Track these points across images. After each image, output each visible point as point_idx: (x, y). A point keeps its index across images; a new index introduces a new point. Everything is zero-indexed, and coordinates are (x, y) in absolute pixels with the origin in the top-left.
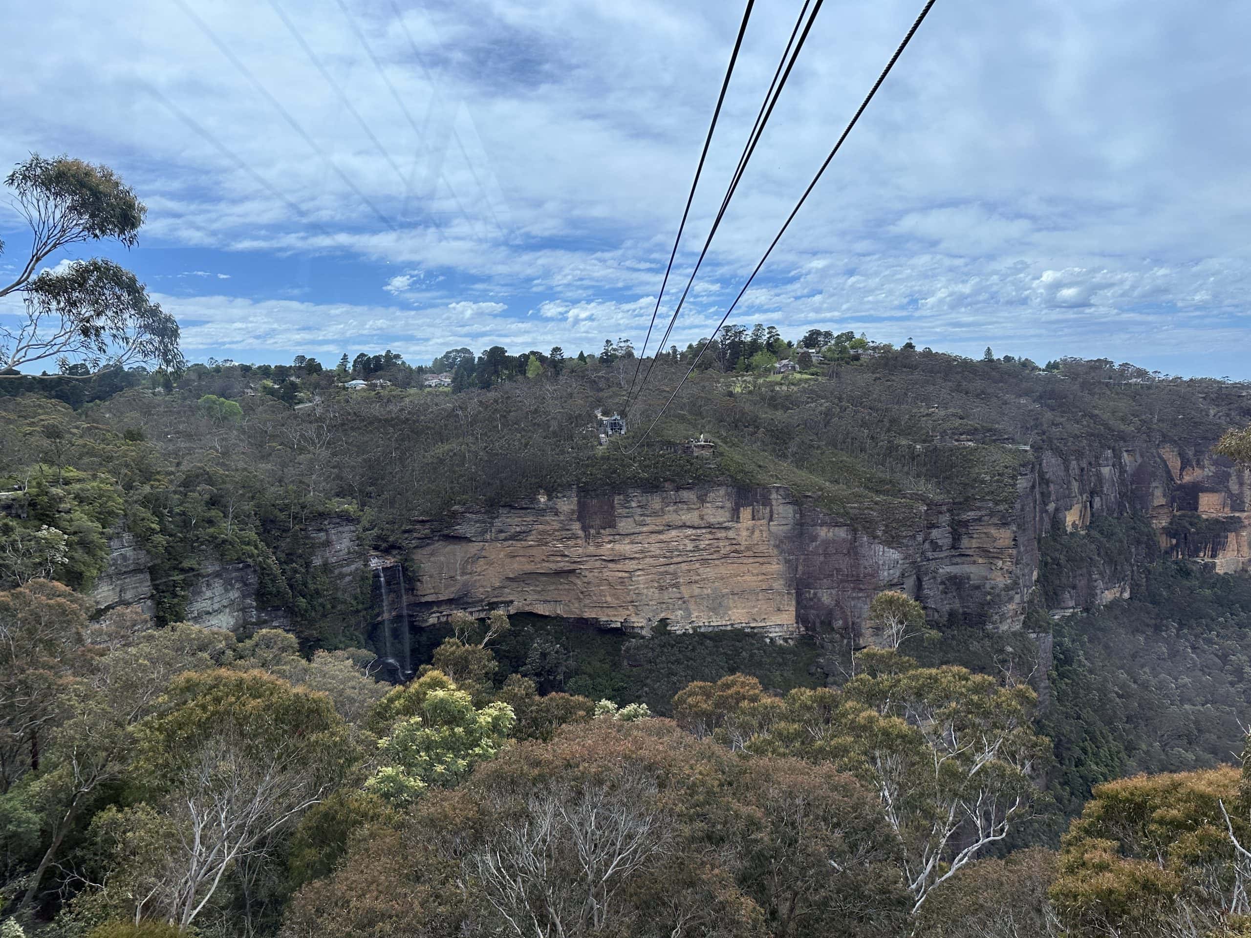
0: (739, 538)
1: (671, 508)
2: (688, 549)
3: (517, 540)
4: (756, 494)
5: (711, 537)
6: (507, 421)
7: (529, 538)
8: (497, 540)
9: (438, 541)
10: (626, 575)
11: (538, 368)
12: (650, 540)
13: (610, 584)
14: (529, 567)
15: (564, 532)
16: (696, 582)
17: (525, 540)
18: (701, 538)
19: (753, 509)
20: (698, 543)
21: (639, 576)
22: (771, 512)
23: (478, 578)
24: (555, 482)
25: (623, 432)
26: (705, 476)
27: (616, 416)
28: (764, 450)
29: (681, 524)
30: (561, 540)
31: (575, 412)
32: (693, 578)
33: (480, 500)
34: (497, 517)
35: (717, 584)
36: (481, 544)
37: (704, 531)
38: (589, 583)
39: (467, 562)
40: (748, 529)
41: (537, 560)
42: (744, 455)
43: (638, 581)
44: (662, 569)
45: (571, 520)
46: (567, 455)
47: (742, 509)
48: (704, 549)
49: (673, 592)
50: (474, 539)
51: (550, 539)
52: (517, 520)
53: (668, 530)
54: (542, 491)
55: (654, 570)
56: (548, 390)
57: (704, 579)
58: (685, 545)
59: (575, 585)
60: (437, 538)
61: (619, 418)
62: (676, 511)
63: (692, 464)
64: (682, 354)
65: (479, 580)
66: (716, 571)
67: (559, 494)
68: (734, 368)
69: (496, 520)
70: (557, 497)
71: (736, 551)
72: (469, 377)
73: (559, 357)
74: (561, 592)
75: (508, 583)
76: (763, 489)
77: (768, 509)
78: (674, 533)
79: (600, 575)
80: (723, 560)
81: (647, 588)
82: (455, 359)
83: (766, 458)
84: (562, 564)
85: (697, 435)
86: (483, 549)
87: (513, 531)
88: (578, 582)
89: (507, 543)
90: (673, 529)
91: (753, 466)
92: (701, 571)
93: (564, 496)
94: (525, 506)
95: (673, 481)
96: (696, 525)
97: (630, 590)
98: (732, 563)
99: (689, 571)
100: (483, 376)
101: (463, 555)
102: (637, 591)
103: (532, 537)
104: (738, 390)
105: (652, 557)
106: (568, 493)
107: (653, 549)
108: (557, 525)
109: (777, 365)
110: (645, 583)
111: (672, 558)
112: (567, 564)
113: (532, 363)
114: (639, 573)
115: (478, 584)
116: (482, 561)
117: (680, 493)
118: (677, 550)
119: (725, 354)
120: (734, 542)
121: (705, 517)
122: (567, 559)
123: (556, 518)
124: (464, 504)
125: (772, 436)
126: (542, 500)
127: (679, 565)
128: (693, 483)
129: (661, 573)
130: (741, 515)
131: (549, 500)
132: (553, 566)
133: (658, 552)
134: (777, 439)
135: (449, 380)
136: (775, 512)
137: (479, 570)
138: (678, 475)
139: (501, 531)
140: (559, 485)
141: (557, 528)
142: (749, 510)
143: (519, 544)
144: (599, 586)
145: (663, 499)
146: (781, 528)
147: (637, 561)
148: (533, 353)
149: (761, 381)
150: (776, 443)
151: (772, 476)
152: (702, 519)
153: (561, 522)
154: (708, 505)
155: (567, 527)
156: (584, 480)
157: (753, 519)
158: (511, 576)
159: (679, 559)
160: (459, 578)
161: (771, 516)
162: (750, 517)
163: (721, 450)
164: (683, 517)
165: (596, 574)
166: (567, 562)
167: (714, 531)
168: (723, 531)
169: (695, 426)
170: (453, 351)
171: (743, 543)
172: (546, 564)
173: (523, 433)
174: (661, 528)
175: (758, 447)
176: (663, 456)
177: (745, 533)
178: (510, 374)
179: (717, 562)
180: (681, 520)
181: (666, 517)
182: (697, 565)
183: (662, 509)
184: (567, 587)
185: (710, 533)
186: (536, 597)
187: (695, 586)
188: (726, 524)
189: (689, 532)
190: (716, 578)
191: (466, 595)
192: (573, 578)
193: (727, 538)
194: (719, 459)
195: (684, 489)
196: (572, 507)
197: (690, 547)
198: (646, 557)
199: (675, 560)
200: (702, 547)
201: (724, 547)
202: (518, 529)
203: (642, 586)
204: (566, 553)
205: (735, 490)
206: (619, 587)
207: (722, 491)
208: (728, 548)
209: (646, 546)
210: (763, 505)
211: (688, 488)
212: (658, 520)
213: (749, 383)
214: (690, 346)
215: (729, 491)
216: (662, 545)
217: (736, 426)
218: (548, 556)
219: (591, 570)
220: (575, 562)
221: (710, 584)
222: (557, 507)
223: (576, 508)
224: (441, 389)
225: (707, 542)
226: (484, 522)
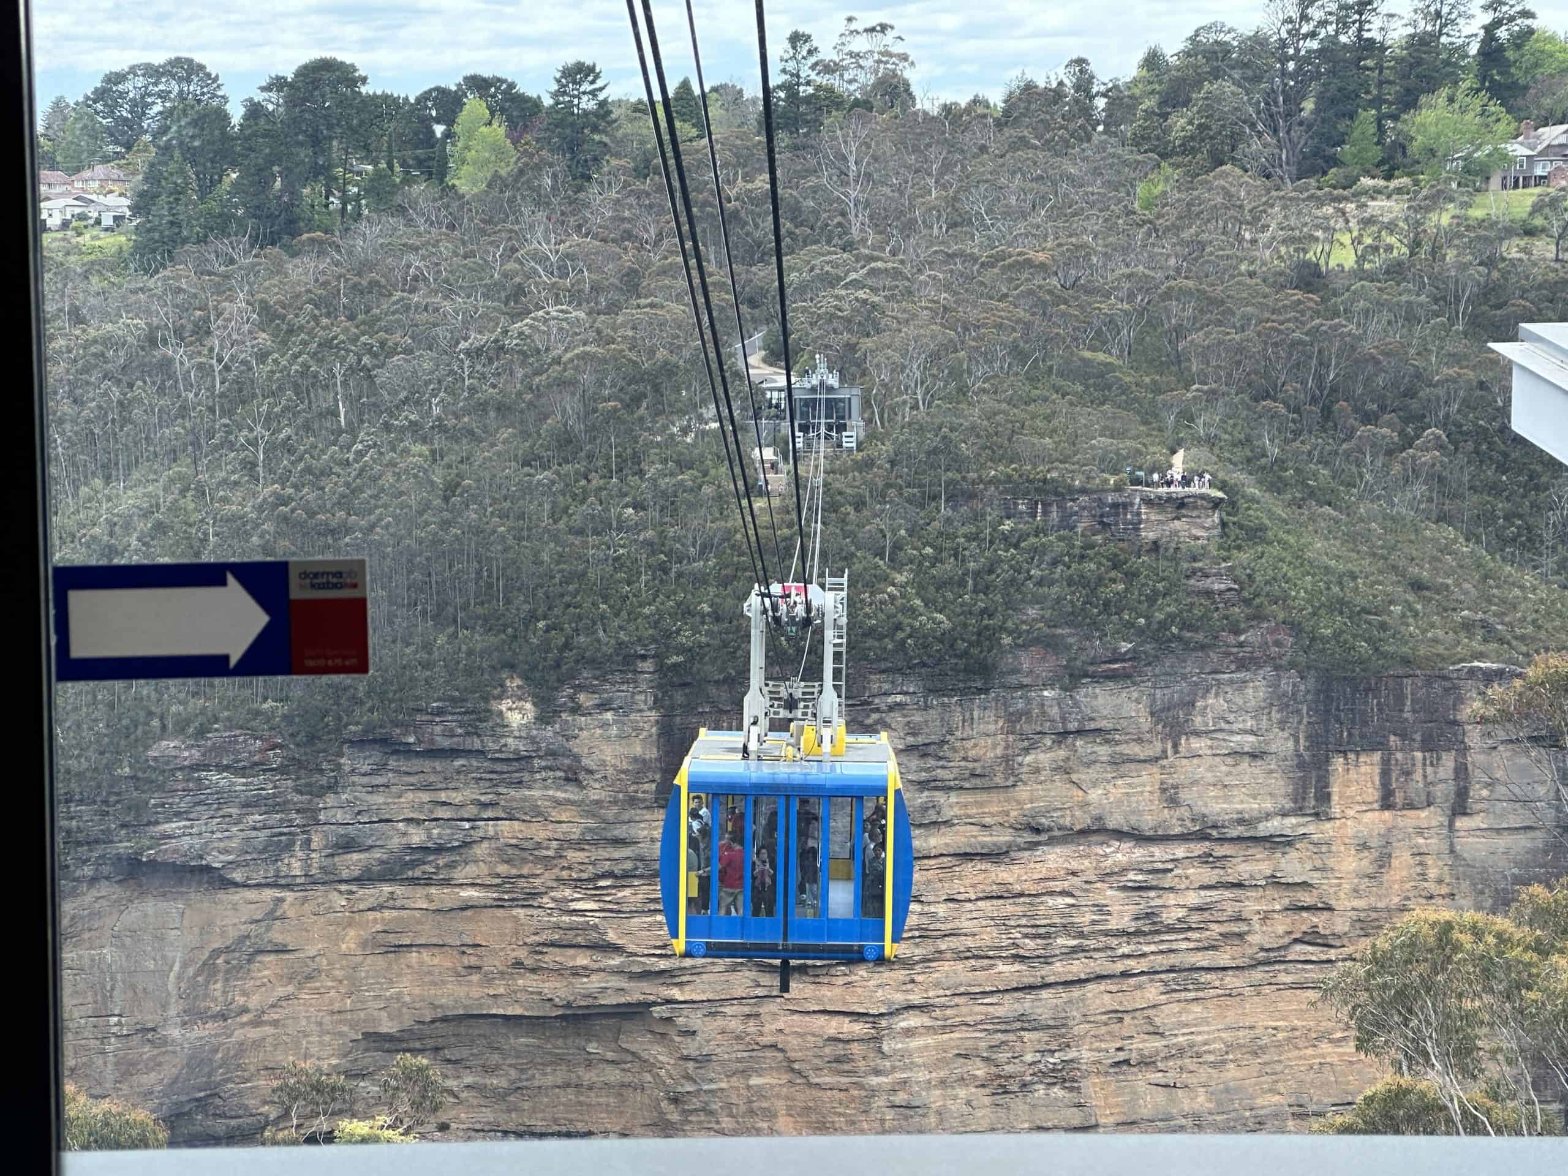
0: (1326, 884)
1: (1043, 757)
2: (1113, 924)
3: (414, 882)
4: (1400, 698)
5: (1209, 875)
6: (373, 390)
7: (460, 874)
8: (331, 879)
9: (93, 880)
10: (859, 1028)
11: (498, 151)
12: (956, 887)
13: (789, 1065)
14: (461, 992)
15: (603, 853)
16: (1147, 1063)
17: (447, 883)
18: (1168, 881)
19: (1386, 763)
20: (1154, 899)
21: (909, 1032)
22: (1461, 772)
23: (254, 1033)
24: (567, 646)
25: (849, 440)
26: (1185, 626)
27: (825, 376)
28: (1443, 518)
29: (1083, 820)
30: (586, 884)
31: (652, 352)
32: (1136, 1044)
33: (269, 717)
34: (332, 787)
35: (1231, 1071)
36: (269, 894)
37: (1180, 851)
38: (703, 1060)
39: (208, 968)
40: (1364, 846)
41: (493, 963)
42: (1352, 539)
43: (902, 1055)
44: (1008, 1007)
45: (632, 801)
46: (619, 537)
47: (1338, 762)
48: (1183, 928)
49: (1051, 1104)
50: (237, 876)
51: (547, 878)
52: (410, 801)
53: (1032, 846)
54: (514, 683)
55: (975, 1011)
56: (543, 259)
57: (1181, 1051)
58: (1101, 909)
59: (649, 1066)
60: (88, 871)
61: (833, 381)
62: (1064, 770)
63: (1131, 576)
64: (1114, 94)
65: (258, 1044)
66: (1231, 1017)
67: (582, 697)
68: (1333, 161)
69: (330, 799)
70: (576, 710)
71: (1313, 938)
72: (207, 188)
73: (587, 104)
74: (592, 1098)
75: (371, 1058)
76: (1429, 681)
77: (1448, 761)
78: (1055, 858)
79: (752, 1026)
80: (1257, 975)
81: (943, 1082)
82: (140, 106)
83: (1445, 550)
84: (594, 982)
85: (1158, 451)
86: (273, 916)
87: (395, 842)
88: (660, 1054)
89: (370, 894)
90: (1052, 841)
91: (1390, 586)
92: (1164, 1017)
93: (604, 706)
94: (446, 743)
95: (1051, 644)
96: (1147, 823)
97: (873, 1092)
98: (1301, 986)
99: (1117, 1015)
100: (267, 184)
101: (192, 939)
102: (901, 1098)
103: (471, 870)
104: (1344, 257)
105: (962, 956)
106: (620, 693)
107: (966, 925)
108: (572, 823)
109: (1518, 149)
110: (940, 1063)
111: (1046, 960)
112: (615, 982)
113: (470, 134)
114: (913, 1020)
115: (252, 1060)
116: (268, 967)
117: (1081, 695)
118: (1067, 929)
119: (1293, 99)
120: (1307, 899)
121: (1184, 795)
122: (616, 961)
123: (570, 793)
124: (201, 732)
125: (1480, 458)
126: (515, 719)
127: (1076, 992)
128: (1134, 656)
129: (1005, 1025)
130: (1335, 789)
131: (544, 719)
132: (558, 989)
133: (989, 937)
134: (1502, 469)
135: (122, 204)
136: (1478, 775)
137: (254, 1001)
138: (1073, 619)
139: (348, 845)
140: (581, 660)
141: (575, 832)
142: (1369, 766)
143: (419, 898)
144: (745, 1073)
145: (1013, 719)
146: (1502, 842)
147: (901, 974)
148: (478, 84)
149: (1444, 218)
150: (1495, 489)
151: (1467, 626)
152: (1173, 802)
153: (591, 809)
154: (1196, 744)
155: (619, 832)
156: (685, 638)
157: (1387, 802)
158: (387, 1027)
159: (1078, 967)
160: (175, 1033)
161: (1462, 794)
162: (1373, 794)
163: (1255, 515)
164: (1094, 795)
165: (735, 1025)
166: (618, 972)
167: (1220, 850)
168: (1259, 852)
169: (1149, 416)
170: (133, 70)
171: (1344, 903)
172: (527, 981)
173: (439, 442)
174: (1003, 837)
175: (1413, 505)
176: (1011, 541)
177: (1349, 864)
178: (379, 175)
179: (1231, 980)
180: (1084, 805)
181: (1023, 792)
182: (1152, 992)
183: (1006, 759)
184: (614, 1075)
185: (1206, 859)
186: (487, 1115)
187: (1141, 1079)
188: (1273, 825)
189: (1120, 854)
190: (1230, 1047)
191: (201, 1104)
192: (639, 1042)
193: (1275, 882)
194: (1244, 557)
195: (1099, 678)
196: (638, 750)
197: (1122, 916)
198: (939, 956)
199: (1060, 969)
200: (1170, 917)
201: (1266, 917)
202: (417, 837)
203: (922, 1075)
204: (612, 937)
205: (1311, 683)
206: (827, 1079)
207: (1256, 691)
208: (1281, 925)
209: (941, 910)
210: (1430, 745)
211: (1112, 676)
212: (993, 806)
213: (1391, 227)
214: (1153, 61)
215: (1286, 686)
216: (1009, 908)
217: (1327, 413)
218: (537, 949)
219: (713, 1007)
220: (647, 975)
221: (1204, 1073)
222: (575, 746)
223: (652, 753)
224: (86, 239)
225: (1193, 898)
226: (281, 806)
